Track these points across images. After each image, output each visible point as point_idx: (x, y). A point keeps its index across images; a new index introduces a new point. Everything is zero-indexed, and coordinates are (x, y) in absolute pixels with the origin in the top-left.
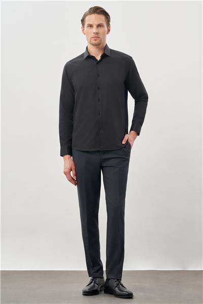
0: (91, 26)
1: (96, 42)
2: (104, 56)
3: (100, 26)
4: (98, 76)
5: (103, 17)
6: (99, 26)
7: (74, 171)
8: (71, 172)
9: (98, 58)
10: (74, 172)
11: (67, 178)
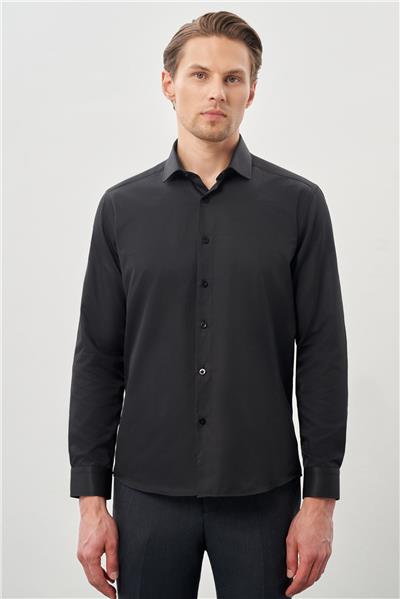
0: (202, 74)
1: (215, 129)
2: (228, 177)
3: (233, 79)
4: (206, 241)
5: (242, 51)
6: (230, 78)
7: (112, 553)
8: (104, 558)
9: (210, 182)
10: (113, 558)
11: (88, 573)
